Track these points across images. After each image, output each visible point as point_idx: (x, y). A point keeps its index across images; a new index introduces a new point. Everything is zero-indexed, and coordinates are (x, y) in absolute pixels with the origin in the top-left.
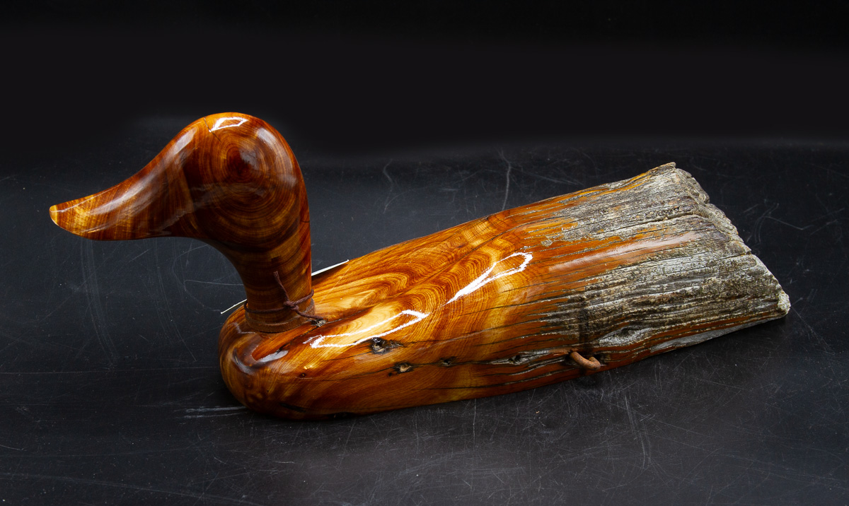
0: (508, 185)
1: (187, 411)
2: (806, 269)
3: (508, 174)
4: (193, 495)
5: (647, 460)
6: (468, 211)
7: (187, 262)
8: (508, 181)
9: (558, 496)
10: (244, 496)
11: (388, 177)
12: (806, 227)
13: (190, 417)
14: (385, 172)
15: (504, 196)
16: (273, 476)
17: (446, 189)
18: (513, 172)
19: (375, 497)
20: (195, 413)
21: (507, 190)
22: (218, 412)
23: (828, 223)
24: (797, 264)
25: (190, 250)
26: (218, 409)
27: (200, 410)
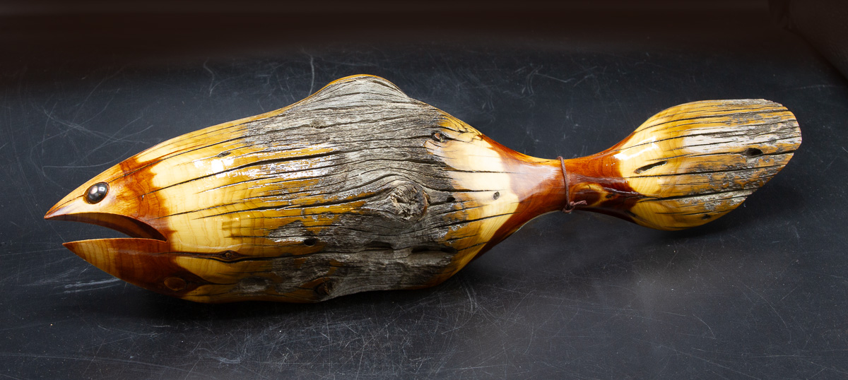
0: (313, 70)
1: (66, 287)
2: (575, 123)
3: (311, 63)
4: (86, 358)
5: (474, 305)
6: (282, 89)
7: (43, 151)
8: (313, 67)
9: (405, 341)
10: (131, 357)
11: (209, 70)
12: (569, 80)
13: (69, 292)
14: (205, 67)
15: (311, 77)
16: (154, 339)
17: (260, 76)
18: (315, 61)
19: (247, 351)
20: (74, 288)
21: (313, 73)
22: (94, 286)
23: (586, 77)
24: (567, 117)
25: (44, 140)
26: (92, 283)
27: (77, 285)
